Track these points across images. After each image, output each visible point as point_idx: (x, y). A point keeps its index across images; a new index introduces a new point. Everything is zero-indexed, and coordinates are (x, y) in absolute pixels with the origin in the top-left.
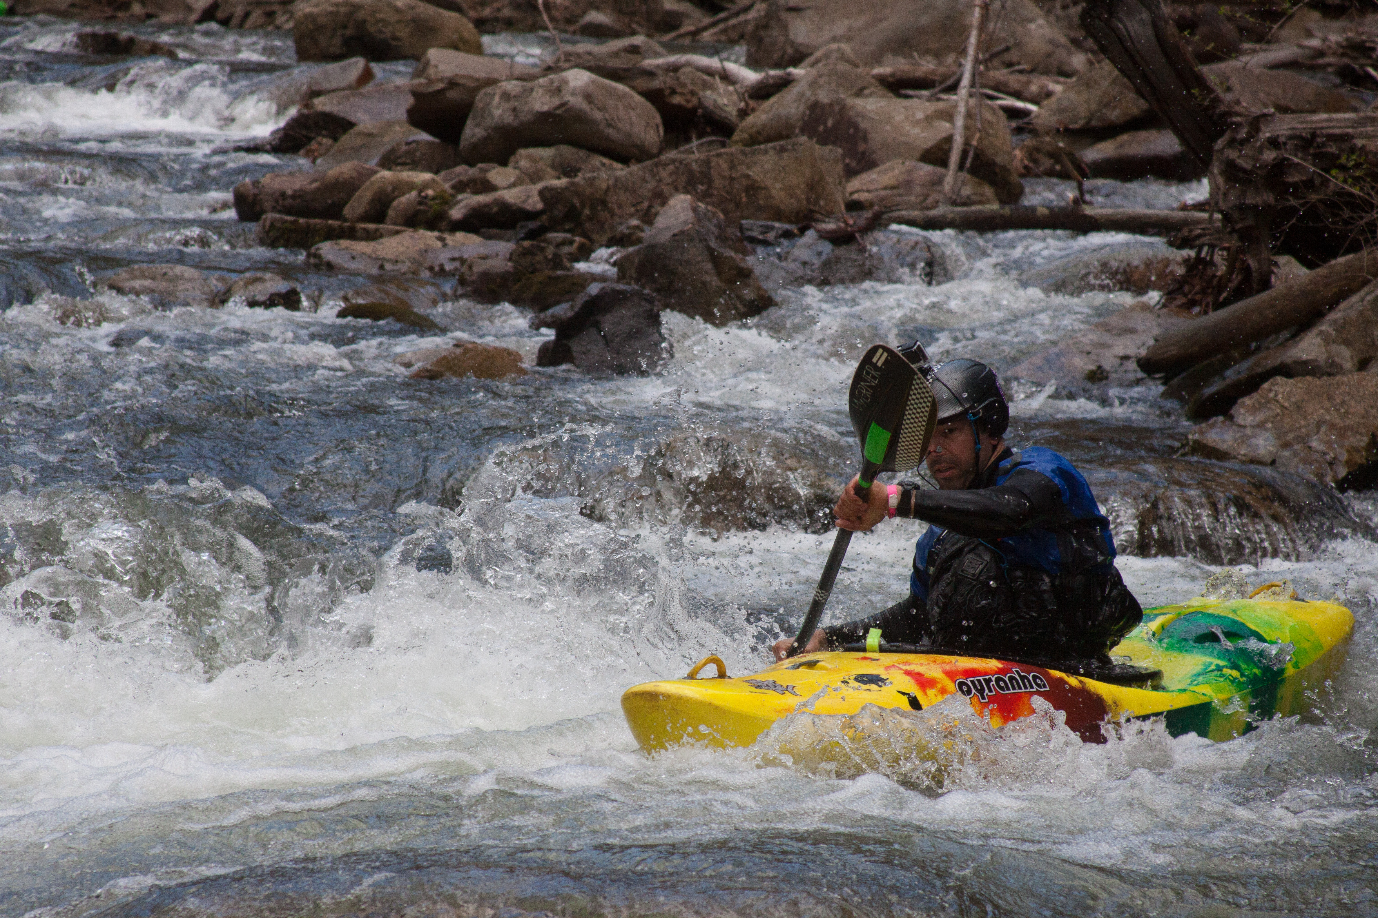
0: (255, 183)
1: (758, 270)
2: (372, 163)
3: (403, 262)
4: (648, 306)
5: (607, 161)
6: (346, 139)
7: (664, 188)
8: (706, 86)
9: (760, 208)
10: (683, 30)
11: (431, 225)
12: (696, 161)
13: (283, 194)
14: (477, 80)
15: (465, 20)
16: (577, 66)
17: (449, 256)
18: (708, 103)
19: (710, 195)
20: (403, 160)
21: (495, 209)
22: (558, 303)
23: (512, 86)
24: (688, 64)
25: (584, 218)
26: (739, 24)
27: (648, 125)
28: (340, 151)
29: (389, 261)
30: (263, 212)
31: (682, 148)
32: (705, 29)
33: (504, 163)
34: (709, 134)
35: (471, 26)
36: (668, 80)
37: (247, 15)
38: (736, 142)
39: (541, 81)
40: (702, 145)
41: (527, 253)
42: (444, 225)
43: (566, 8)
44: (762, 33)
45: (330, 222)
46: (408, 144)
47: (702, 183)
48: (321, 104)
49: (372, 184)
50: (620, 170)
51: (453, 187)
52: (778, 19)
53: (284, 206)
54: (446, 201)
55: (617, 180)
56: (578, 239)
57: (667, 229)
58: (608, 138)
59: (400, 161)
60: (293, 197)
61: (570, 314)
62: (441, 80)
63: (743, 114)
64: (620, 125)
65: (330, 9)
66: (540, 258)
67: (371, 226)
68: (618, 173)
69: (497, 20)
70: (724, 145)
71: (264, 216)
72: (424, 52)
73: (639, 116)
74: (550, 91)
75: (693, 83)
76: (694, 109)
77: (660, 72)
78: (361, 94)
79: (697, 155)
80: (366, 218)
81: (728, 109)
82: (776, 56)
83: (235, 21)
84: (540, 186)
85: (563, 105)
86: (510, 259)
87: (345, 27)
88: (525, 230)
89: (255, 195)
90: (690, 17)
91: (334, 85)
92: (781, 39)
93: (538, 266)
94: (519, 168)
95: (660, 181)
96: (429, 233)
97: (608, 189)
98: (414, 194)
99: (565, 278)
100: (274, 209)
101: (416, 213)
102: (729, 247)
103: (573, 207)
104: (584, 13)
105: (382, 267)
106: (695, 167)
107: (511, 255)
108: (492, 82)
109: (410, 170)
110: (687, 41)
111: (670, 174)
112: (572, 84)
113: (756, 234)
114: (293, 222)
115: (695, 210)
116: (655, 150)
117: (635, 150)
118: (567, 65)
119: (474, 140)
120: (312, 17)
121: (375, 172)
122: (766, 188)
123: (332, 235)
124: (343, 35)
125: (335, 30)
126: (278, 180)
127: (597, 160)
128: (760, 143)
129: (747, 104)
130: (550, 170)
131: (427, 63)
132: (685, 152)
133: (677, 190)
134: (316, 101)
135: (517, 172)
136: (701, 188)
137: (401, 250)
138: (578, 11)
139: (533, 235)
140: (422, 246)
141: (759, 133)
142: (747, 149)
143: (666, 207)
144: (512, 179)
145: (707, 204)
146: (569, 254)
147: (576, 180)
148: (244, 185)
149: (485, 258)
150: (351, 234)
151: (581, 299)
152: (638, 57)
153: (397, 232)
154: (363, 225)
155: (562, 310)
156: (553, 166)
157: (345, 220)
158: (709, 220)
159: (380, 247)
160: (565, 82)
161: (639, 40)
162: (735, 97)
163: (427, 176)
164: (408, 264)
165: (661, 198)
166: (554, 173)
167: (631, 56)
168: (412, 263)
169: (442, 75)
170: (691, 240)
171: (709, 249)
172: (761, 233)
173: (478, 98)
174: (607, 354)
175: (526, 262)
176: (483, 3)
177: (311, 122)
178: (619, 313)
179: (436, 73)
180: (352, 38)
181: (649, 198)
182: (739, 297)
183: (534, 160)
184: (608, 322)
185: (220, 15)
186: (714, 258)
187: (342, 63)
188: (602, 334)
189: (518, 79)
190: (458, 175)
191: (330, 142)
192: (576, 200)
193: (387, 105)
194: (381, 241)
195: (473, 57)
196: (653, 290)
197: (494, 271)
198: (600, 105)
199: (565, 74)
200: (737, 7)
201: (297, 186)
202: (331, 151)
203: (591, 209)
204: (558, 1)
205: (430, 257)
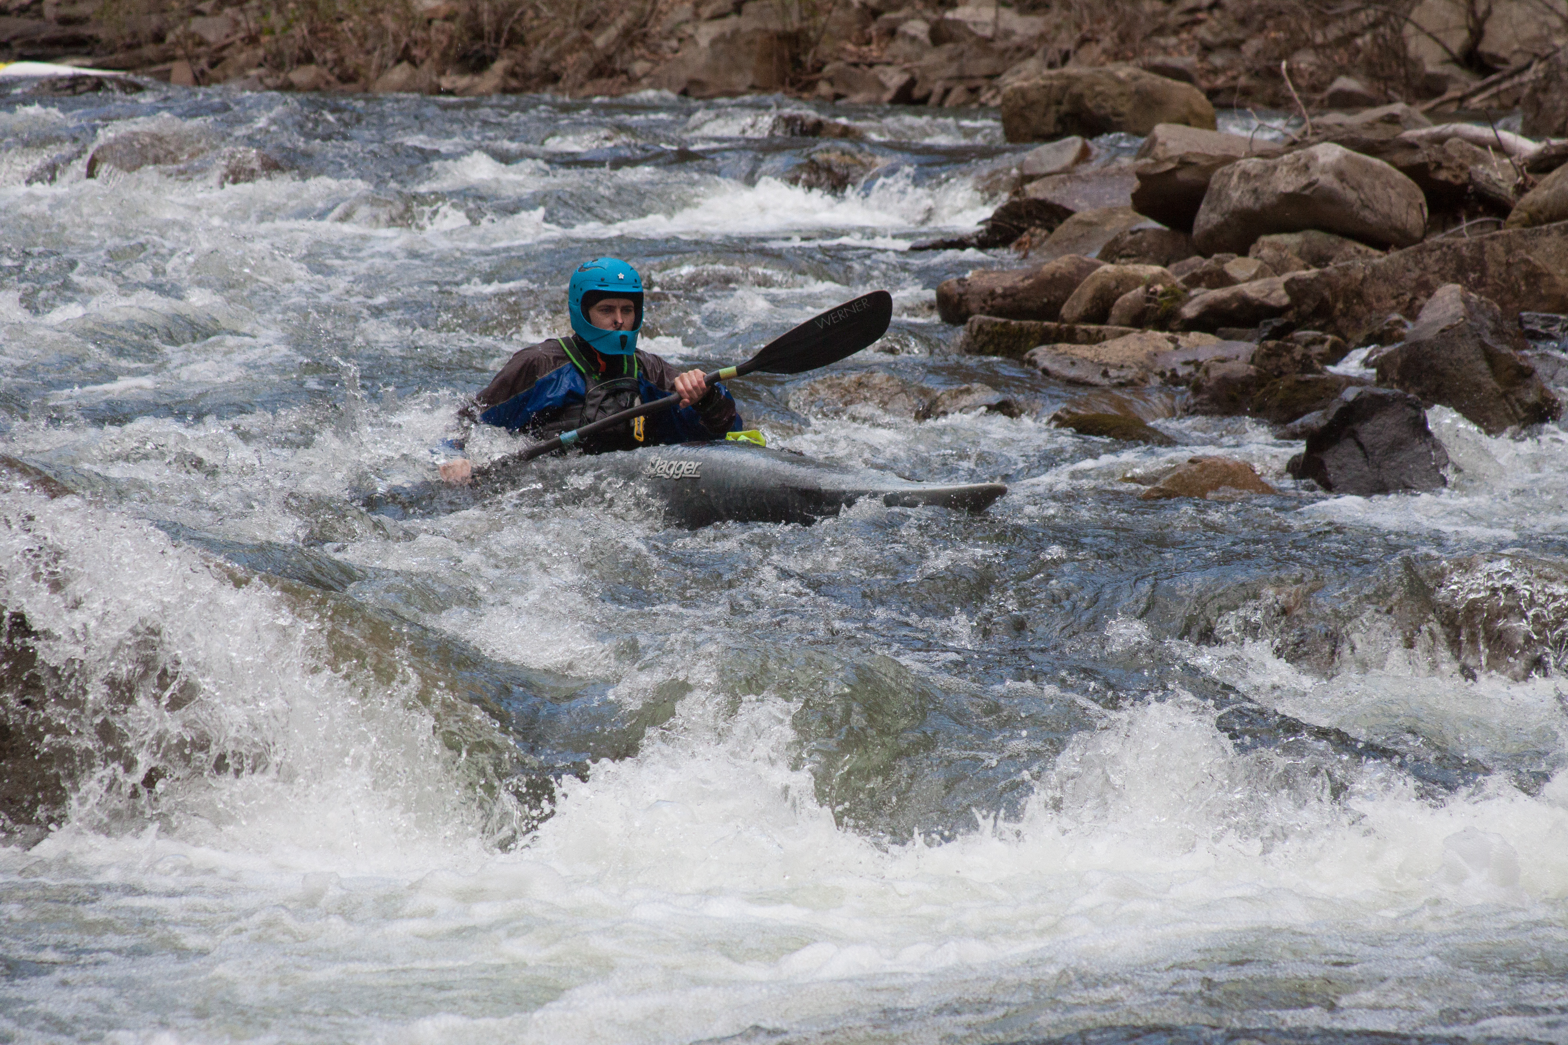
0: (961, 281)
1: (1542, 369)
2: (1093, 256)
3: (1130, 367)
4: (1413, 413)
5: (1362, 247)
6: (1061, 230)
7: (1430, 277)
8: (1477, 159)
9: (1542, 298)
10: (1447, 96)
11: (1161, 325)
12: (1467, 245)
13: (992, 293)
14: (1212, 158)
15: (1196, 91)
16: (1326, 139)
17: (1182, 360)
18: (1480, 179)
19: (1484, 285)
20: (1128, 251)
21: (1234, 305)
22: (1308, 411)
23: (1252, 164)
24: (1455, 134)
25: (1337, 313)
26: (1513, 87)
27: (1409, 204)
28: (1056, 243)
29: (1114, 366)
30: (969, 313)
31: (1450, 231)
32: (1474, 94)
33: (1244, 253)
34: (1482, 215)
35: (1203, 97)
36: (1433, 153)
37: (947, 92)
38: (1513, 223)
39: (1285, 157)
40: (1473, 226)
41: (1270, 354)
42: (1175, 324)
43: (1312, 74)
45: (1046, 323)
46: (1133, 233)
47: (1475, 272)
48: (1034, 191)
49: (1093, 279)
50: (1378, 258)
51: (1185, 281)
52: (1560, 80)
53: (992, 306)
54: (1177, 297)
55: (1375, 268)
56: (1330, 337)
57: (1435, 323)
58: (1363, 221)
59: (1124, 252)
60: (1004, 296)
61: (1323, 423)
62: (1170, 159)
63: (1521, 189)
64: (1377, 206)
65: (1042, 82)
66: (1286, 359)
67: (1093, 327)
68: (1376, 261)
69: (1233, 90)
70: (1499, 227)
71: (971, 319)
72: (1151, 129)
73: (1399, 194)
74: (1296, 169)
75: (1462, 156)
76: (1464, 186)
77: (1423, 145)
78: (1079, 178)
79: (1467, 239)
80: (1087, 318)
81: (1503, 185)
82: (1557, 124)
83: (933, 100)
84: (1286, 277)
85: (1310, 184)
86: (1252, 362)
87: (1059, 103)
88: (1270, 328)
89: (961, 295)
90: (1456, 81)
91: (1048, 169)
92: (1563, 103)
93: (1285, 369)
94: (1261, 258)
95: (1425, 269)
96: (1159, 334)
97: (1365, 279)
98: (1141, 289)
99: (1317, 381)
100: (982, 310)
101: (1144, 312)
102: (1507, 343)
103: (1323, 300)
104: (1332, 80)
105: (1105, 374)
106: (1465, 252)
107: (1253, 356)
108: (1229, 160)
109: (1136, 262)
110: (1452, 108)
111: (1437, 261)
112: (1322, 160)
113: (1538, 328)
114: (1004, 325)
115: (1466, 301)
116: (1418, 234)
117: (1394, 234)
118: (1314, 139)
119: (1209, 227)
120: (1022, 92)
121: (1098, 266)
122: (1549, 275)
123: (1048, 338)
124: (1057, 112)
125: (1048, 106)
126: (986, 277)
127: (1351, 247)
128: (1541, 224)
129: (1526, 179)
130: (1296, 259)
131: (1153, 142)
132: (1453, 235)
133: (1444, 279)
134: (1028, 187)
135: (1259, 262)
136: (1472, 276)
137: (1128, 353)
138: (1324, 78)
139: (1278, 333)
140: (1151, 349)
141: (1540, 212)
142: (1527, 231)
143: (1432, 299)
144: (1253, 271)
145: (1481, 294)
146: (1320, 354)
147: (1328, 269)
148: (948, 284)
149: (1223, 361)
150: (1070, 337)
151: (1335, 407)
152: (1397, 128)
153: (1122, 334)
154: (1083, 327)
155: (1314, 419)
156: (1300, 254)
157: (1064, 321)
158: (1483, 312)
159: (1103, 351)
160: (1314, 158)
161: (1398, 108)
162: (1511, 171)
163: (1157, 269)
164: (1136, 370)
165: (1427, 289)
166: (1302, 263)
167: (1389, 126)
168: (1140, 368)
169: (1171, 154)
170: (1462, 336)
171: (1483, 345)
172: (1544, 327)
173: (1213, 179)
174: (1366, 469)
175: (1271, 364)
176: (1215, 71)
177: (1023, 211)
178: (1380, 422)
179: (1165, 151)
180: (1067, 114)
181: (1411, 289)
182: (1518, 400)
183: (1278, 248)
184: (1368, 431)
185: (917, 93)
186: (1490, 356)
187: (1057, 143)
188: (1360, 445)
189: (1259, 156)
190: (1191, 268)
191: (1045, 233)
192: (1327, 293)
193: (1109, 189)
194: (1104, 343)
195: (1207, 133)
196: (1419, 394)
197: (1234, 376)
198: (1353, 183)
199: (1313, 149)
200: (1512, 68)
201: (1008, 283)
202: (1045, 244)
203: (1345, 302)
204: (1303, 66)
205: (1161, 361)
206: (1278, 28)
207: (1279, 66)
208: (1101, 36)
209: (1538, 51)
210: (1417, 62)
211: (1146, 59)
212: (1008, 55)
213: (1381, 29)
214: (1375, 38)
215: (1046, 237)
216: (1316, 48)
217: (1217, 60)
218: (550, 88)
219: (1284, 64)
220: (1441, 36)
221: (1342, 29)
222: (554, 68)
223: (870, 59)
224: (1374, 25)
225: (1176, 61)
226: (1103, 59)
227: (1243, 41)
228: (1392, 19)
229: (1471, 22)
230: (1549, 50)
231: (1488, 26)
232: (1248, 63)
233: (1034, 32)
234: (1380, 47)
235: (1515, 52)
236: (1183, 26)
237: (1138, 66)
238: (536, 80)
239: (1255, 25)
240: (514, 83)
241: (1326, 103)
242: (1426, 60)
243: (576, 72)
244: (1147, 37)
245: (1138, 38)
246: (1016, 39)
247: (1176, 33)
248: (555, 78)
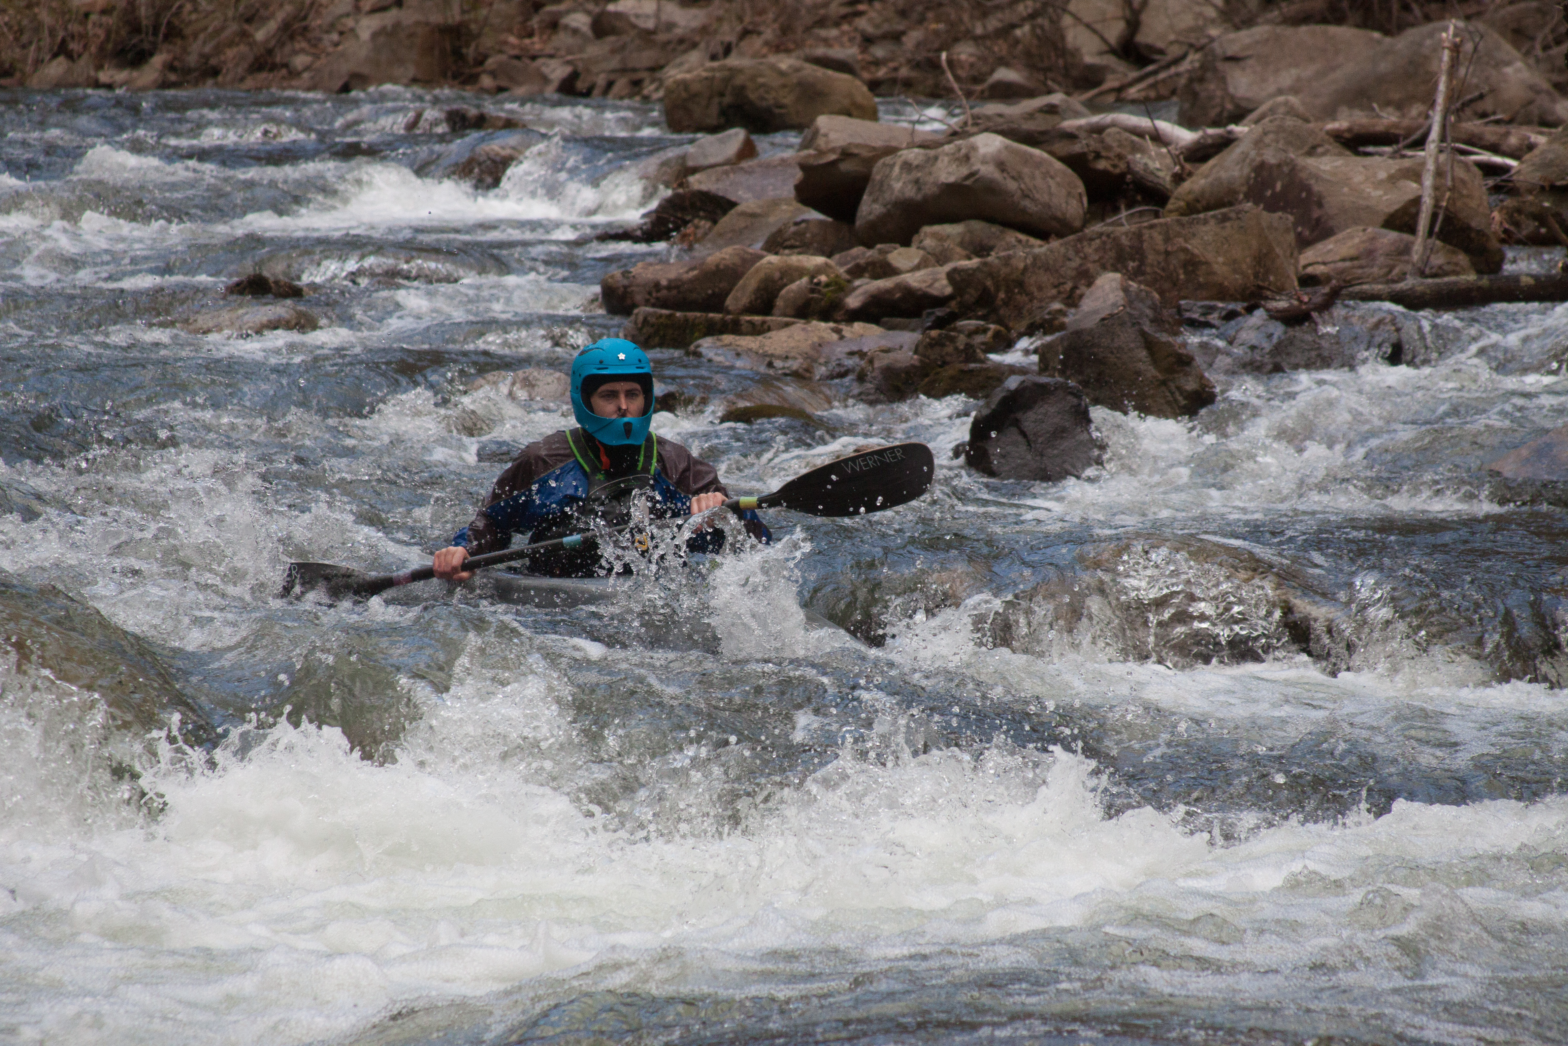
0: (625, 274)
1: (1200, 357)
2: (757, 247)
3: (795, 358)
4: (1075, 401)
5: (1022, 237)
6: (725, 221)
7: (1090, 266)
8: (1135, 148)
9: (1200, 286)
10: (1106, 86)
11: (825, 316)
12: (1126, 234)
13: (657, 286)
14: (874, 149)
15: (858, 83)
16: (987, 130)
17: (847, 350)
18: (1138, 168)
19: (1143, 273)
20: (792, 242)
21: (898, 295)
23: (914, 155)
24: (1113, 124)
25: (999, 302)
26: (1170, 77)
27: (1069, 194)
28: (720, 235)
29: (779, 357)
30: (635, 306)
31: (1109, 221)
32: (1131, 84)
33: (906, 243)
34: (1140, 204)
35: (865, 89)
36: (1092, 143)
37: (610, 85)
38: (1171, 211)
39: (947, 148)
40: (1132, 215)
41: (934, 344)
42: (839, 315)
43: (972, 65)
44: (1197, 87)
45: (711, 315)
46: (796, 224)
47: (1134, 260)
48: (698, 182)
49: (757, 271)
50: (1039, 247)
51: (849, 272)
52: (1215, 70)
53: (657, 298)
54: (841, 287)
55: (1036, 258)
56: (992, 327)
57: (1096, 312)
58: (1024, 211)
59: (788, 243)
60: (669, 288)
61: (986, 412)
62: (833, 150)
63: (1178, 179)
64: (1037, 196)
65: (704, 74)
66: (950, 349)
67: (757, 318)
68: (1037, 250)
69: (894, 81)
70: (1157, 215)
71: (636, 311)
72: (812, 120)
73: (1058, 184)
74: (957, 159)
75: (1120, 145)
76: (1123, 175)
77: (1082, 135)
78: (744, 170)
79: (1126, 227)
80: (751, 310)
81: (1161, 174)
82: (1213, 113)
83: (596, 92)
84: (948, 267)
85: (972, 175)
86: (916, 352)
88: (933, 318)
89: (625, 287)
90: (1114, 71)
91: (712, 160)
92: (1219, 93)
93: (948, 359)
94: (924, 248)
95: (1085, 258)
96: (823, 325)
97: (1026, 269)
98: (805, 280)
99: (980, 370)
100: (647, 303)
101: (808, 302)
102: (1166, 331)
103: (985, 290)
104: (992, 71)
105: (770, 365)
106: (1125, 241)
107: (917, 347)
108: (891, 151)
109: (800, 253)
110: (1111, 98)
111: (1096, 250)
112: (982, 150)
113: (1195, 316)
114: (669, 316)
115: (1126, 290)
116: (1078, 223)
117: (1054, 224)
118: (974, 129)
119: (871, 217)
120: (684, 85)
121: (762, 257)
122: (1207, 263)
123: (713, 330)
124: (720, 103)
125: (710, 98)
126: (651, 269)
127: (1012, 236)
128: (1199, 212)
129: (1183, 168)
130: (958, 250)
131: (816, 133)
132: (1112, 224)
133: (1104, 268)
134: (692, 179)
135: (921, 252)
136: (1131, 265)
137: (792, 344)
138: (985, 69)
139: (940, 323)
140: (816, 339)
141: (1197, 201)
142: (1185, 219)
143: (1093, 288)
144: (916, 261)
145: (1140, 282)
146: (983, 343)
147: (990, 259)
148: (612, 277)
149: (887, 351)
150: (735, 328)
151: (998, 395)
152: (1056, 118)
153: (787, 325)
154: (748, 318)
156: (962, 244)
157: (728, 312)
158: (1142, 301)
159: (767, 342)
160: (974, 148)
161: (1057, 98)
162: (1169, 161)
163: (820, 260)
164: (800, 360)
165: (1087, 277)
166: (964, 253)
167: (1048, 116)
168: (805, 359)
169: (832, 145)
170: (1122, 324)
171: (1143, 334)
172: (1204, 314)
173: (875, 170)
174: (1029, 457)
175: (934, 354)
176: (877, 63)
177: (687, 203)
178: (1042, 410)
179: (827, 143)
180: (730, 106)
181: (1073, 278)
182: (1178, 388)
183: (941, 238)
184: (1030, 419)
185: (581, 85)
186: (1150, 344)
187: (720, 135)
188: (1024, 434)
189: (921, 146)
190: (854, 258)
191: (708, 224)
192: (989, 283)
193: (772, 180)
194: (769, 334)
195: (869, 124)
196: (1080, 382)
197: (899, 365)
198: (1014, 174)
199: (973, 139)
200: (1169, 58)
201: (672, 275)
202: (710, 236)
203: (1007, 292)
204: (963, 57)
205: (826, 350)
206: (938, 20)
207: (939, 57)
208: (762, 28)
209: (1193, 41)
210: (1075, 53)
211: (807, 51)
212: (671, 46)
213: (1040, 21)
214: (1033, 28)
215: (710, 229)
216: (976, 39)
217: (879, 52)
218: (210, 82)
219: (944, 56)
220: (1098, 27)
221: (1001, 21)
222: (213, 61)
223: (532, 52)
224: (1032, 16)
225: (838, 53)
226: (765, 50)
227: (903, 33)
228: (1050, 10)
229: (1128, 13)
230: (1204, 41)
231: (1144, 17)
232: (909, 55)
233: (695, 24)
234: (1038, 38)
235: (1172, 43)
236: (845, 18)
237: (798, 58)
238: (196, 74)
239: (915, 16)
240: (173, 77)
241: (986, 94)
242: (1084, 50)
243: (237, 65)
244: (808, 29)
245: (800, 30)
246: (678, 32)
247: (837, 24)
248: (215, 72)
